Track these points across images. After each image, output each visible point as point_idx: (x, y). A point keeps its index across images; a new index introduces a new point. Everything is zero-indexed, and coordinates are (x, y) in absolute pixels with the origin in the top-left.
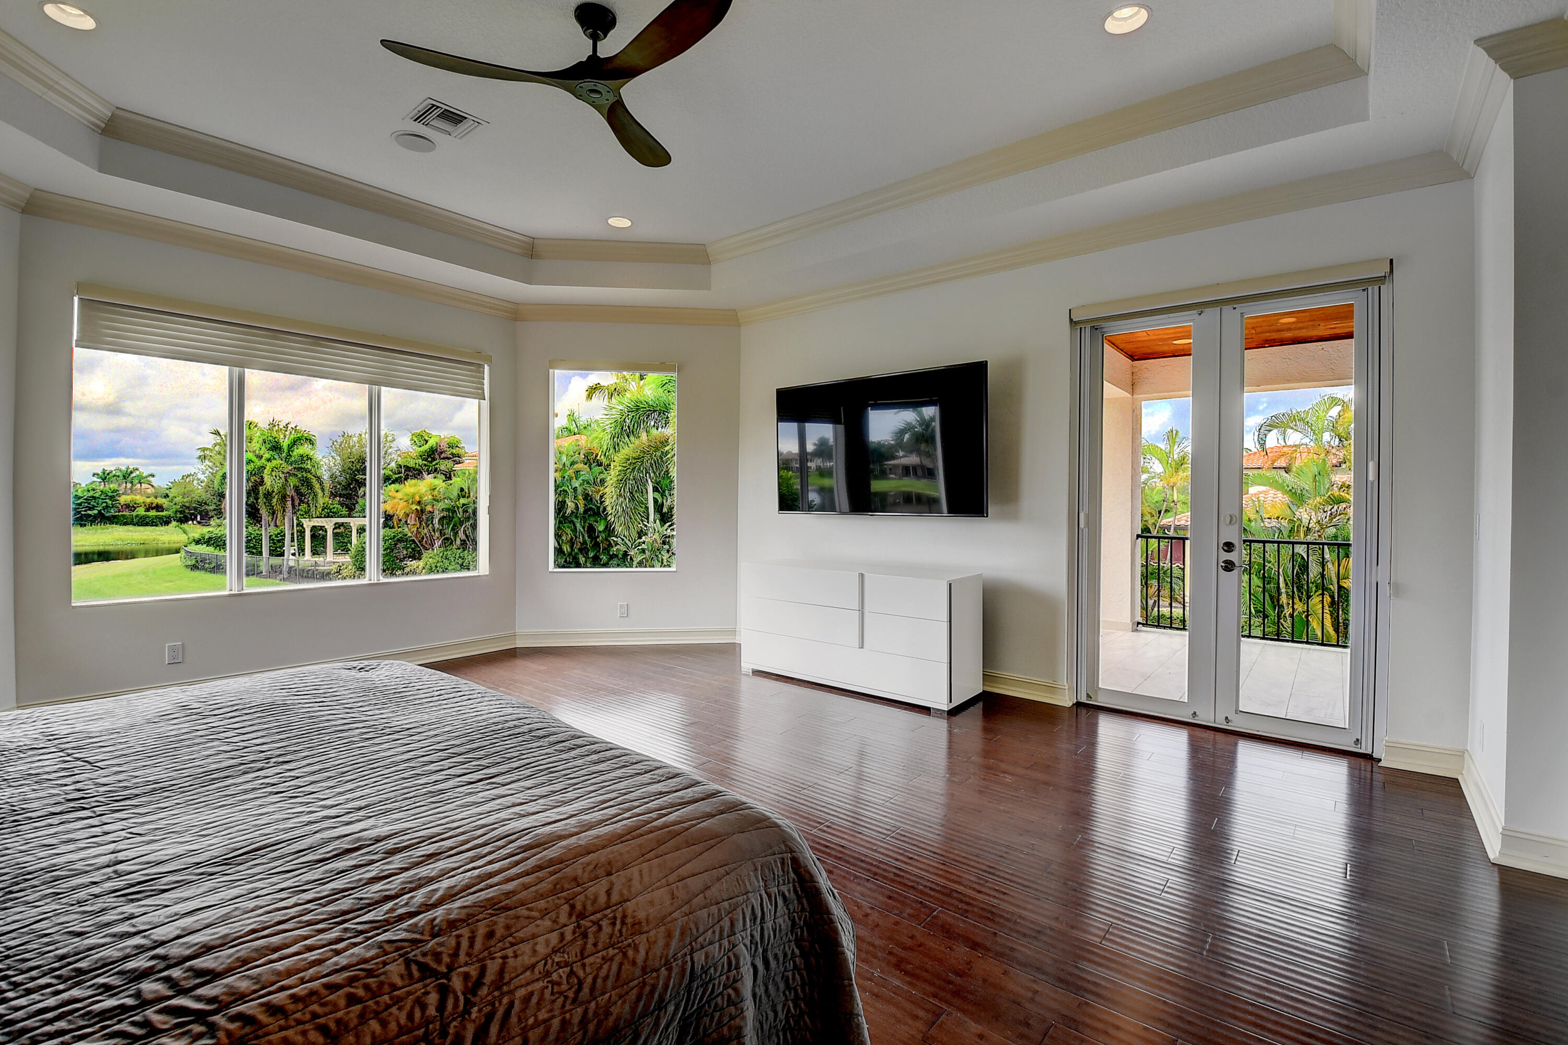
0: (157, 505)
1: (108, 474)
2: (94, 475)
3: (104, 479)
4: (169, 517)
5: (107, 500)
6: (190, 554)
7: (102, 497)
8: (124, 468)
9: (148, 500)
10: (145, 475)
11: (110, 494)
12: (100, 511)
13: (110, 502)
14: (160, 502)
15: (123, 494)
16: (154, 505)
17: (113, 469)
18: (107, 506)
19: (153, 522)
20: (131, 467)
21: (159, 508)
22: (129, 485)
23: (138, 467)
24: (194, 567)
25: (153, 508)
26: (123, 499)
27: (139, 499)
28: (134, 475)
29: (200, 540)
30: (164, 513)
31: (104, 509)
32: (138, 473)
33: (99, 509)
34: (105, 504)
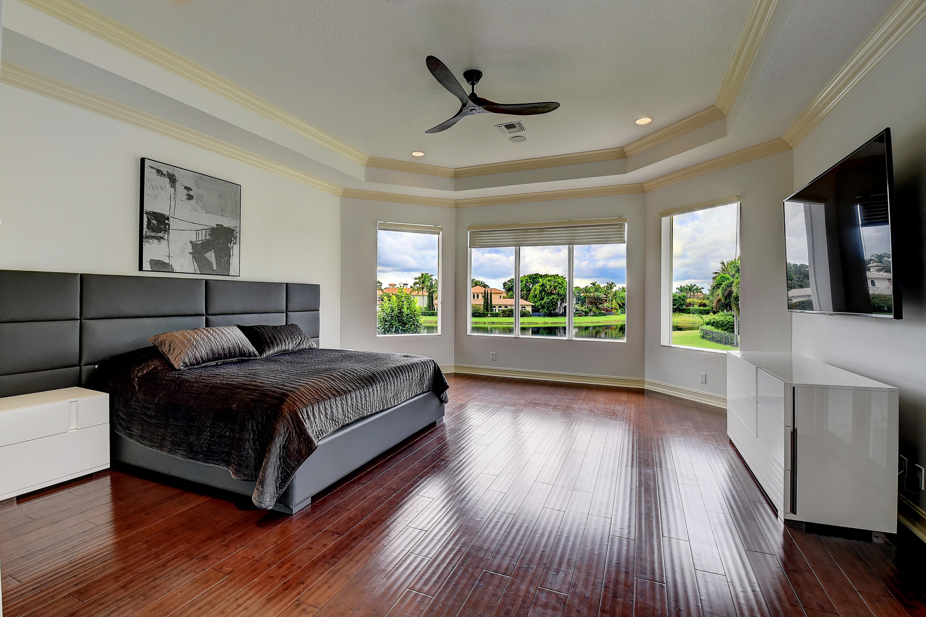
0: (704, 304)
1: (683, 288)
2: (677, 289)
3: (681, 291)
4: (709, 310)
5: (681, 301)
6: (702, 330)
7: (679, 299)
8: (689, 285)
9: (700, 301)
10: (699, 288)
11: (683, 298)
12: (678, 307)
13: (682, 302)
14: (705, 302)
15: (688, 298)
16: (702, 304)
17: (685, 286)
18: (681, 304)
19: (701, 313)
20: (693, 284)
21: (704, 305)
22: (692, 294)
23: (696, 284)
24: (703, 337)
25: (702, 305)
26: (688, 301)
27: (696, 300)
28: (694, 288)
29: (709, 323)
30: (707, 308)
31: (680, 306)
32: (696, 287)
33: (678, 305)
34: (680, 303)
